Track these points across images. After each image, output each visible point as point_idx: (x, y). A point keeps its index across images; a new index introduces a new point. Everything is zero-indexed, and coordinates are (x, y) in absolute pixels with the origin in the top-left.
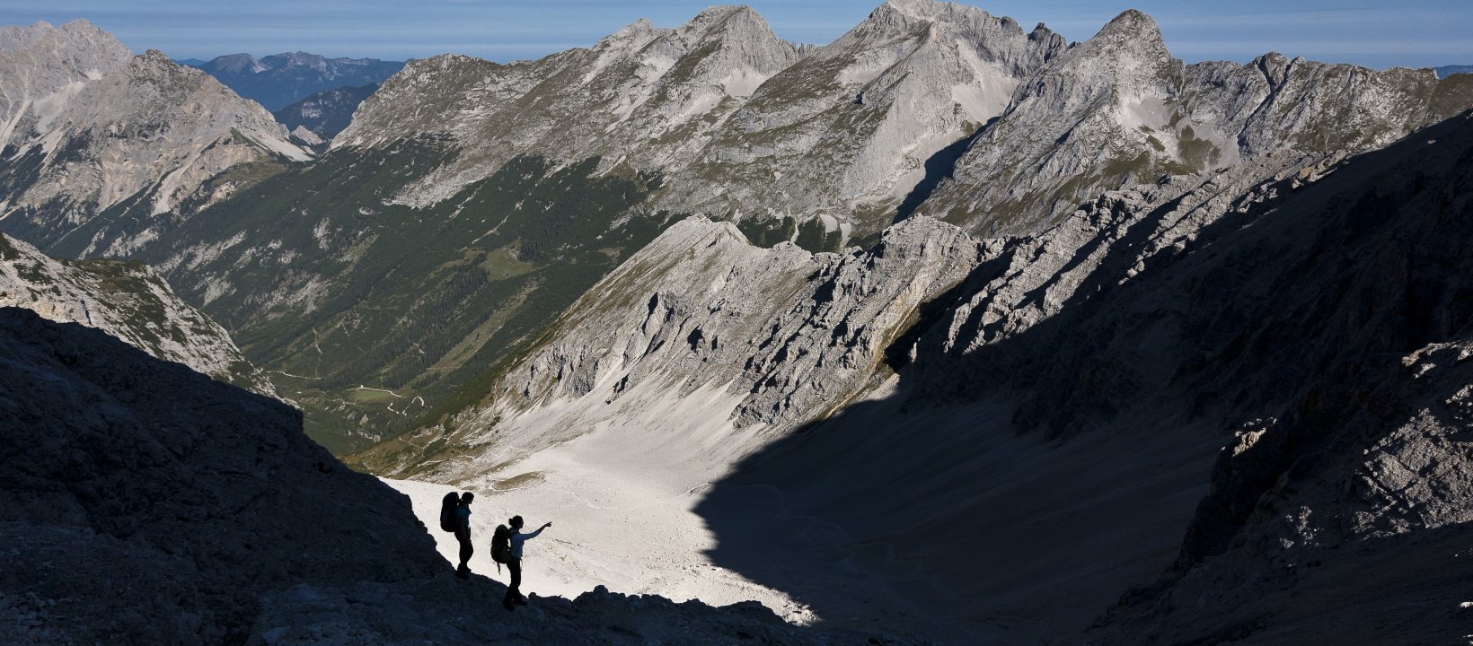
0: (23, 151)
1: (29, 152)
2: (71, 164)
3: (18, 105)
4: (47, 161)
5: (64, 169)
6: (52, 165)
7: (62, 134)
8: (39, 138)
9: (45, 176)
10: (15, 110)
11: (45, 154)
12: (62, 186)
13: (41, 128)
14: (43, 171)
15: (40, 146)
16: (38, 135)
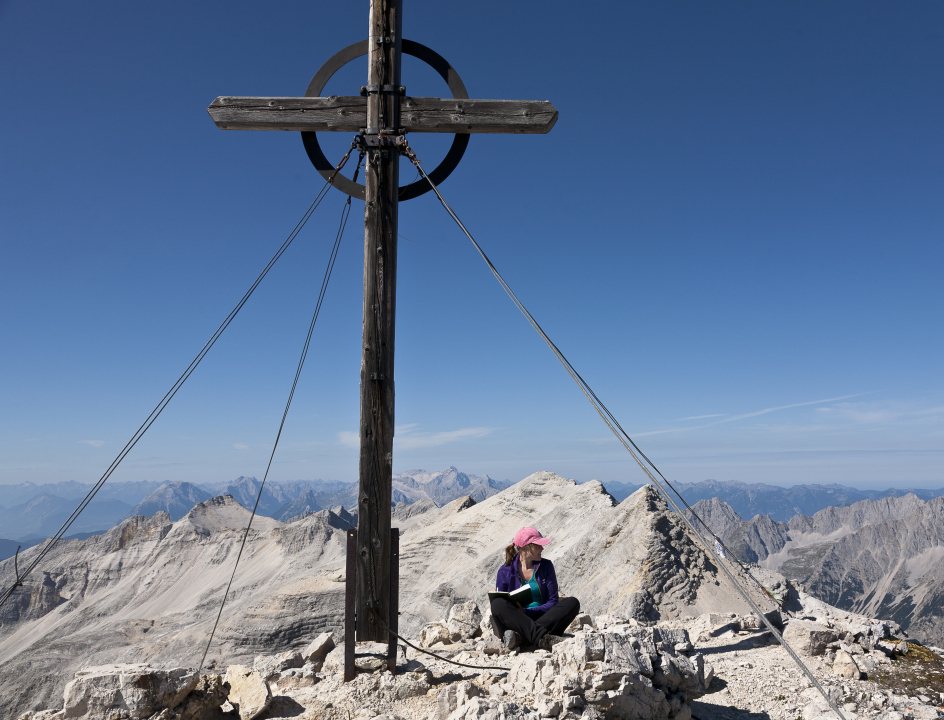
0: (898, 599)
1: (903, 602)
2: (935, 617)
3: (895, 562)
4: (916, 611)
5: (930, 621)
6: (921, 616)
7: (927, 590)
8: (909, 590)
9: (916, 624)
10: (893, 566)
11: (915, 605)
12: (927, 635)
13: (911, 582)
14: (914, 619)
15: (911, 597)
16: (909, 587)
